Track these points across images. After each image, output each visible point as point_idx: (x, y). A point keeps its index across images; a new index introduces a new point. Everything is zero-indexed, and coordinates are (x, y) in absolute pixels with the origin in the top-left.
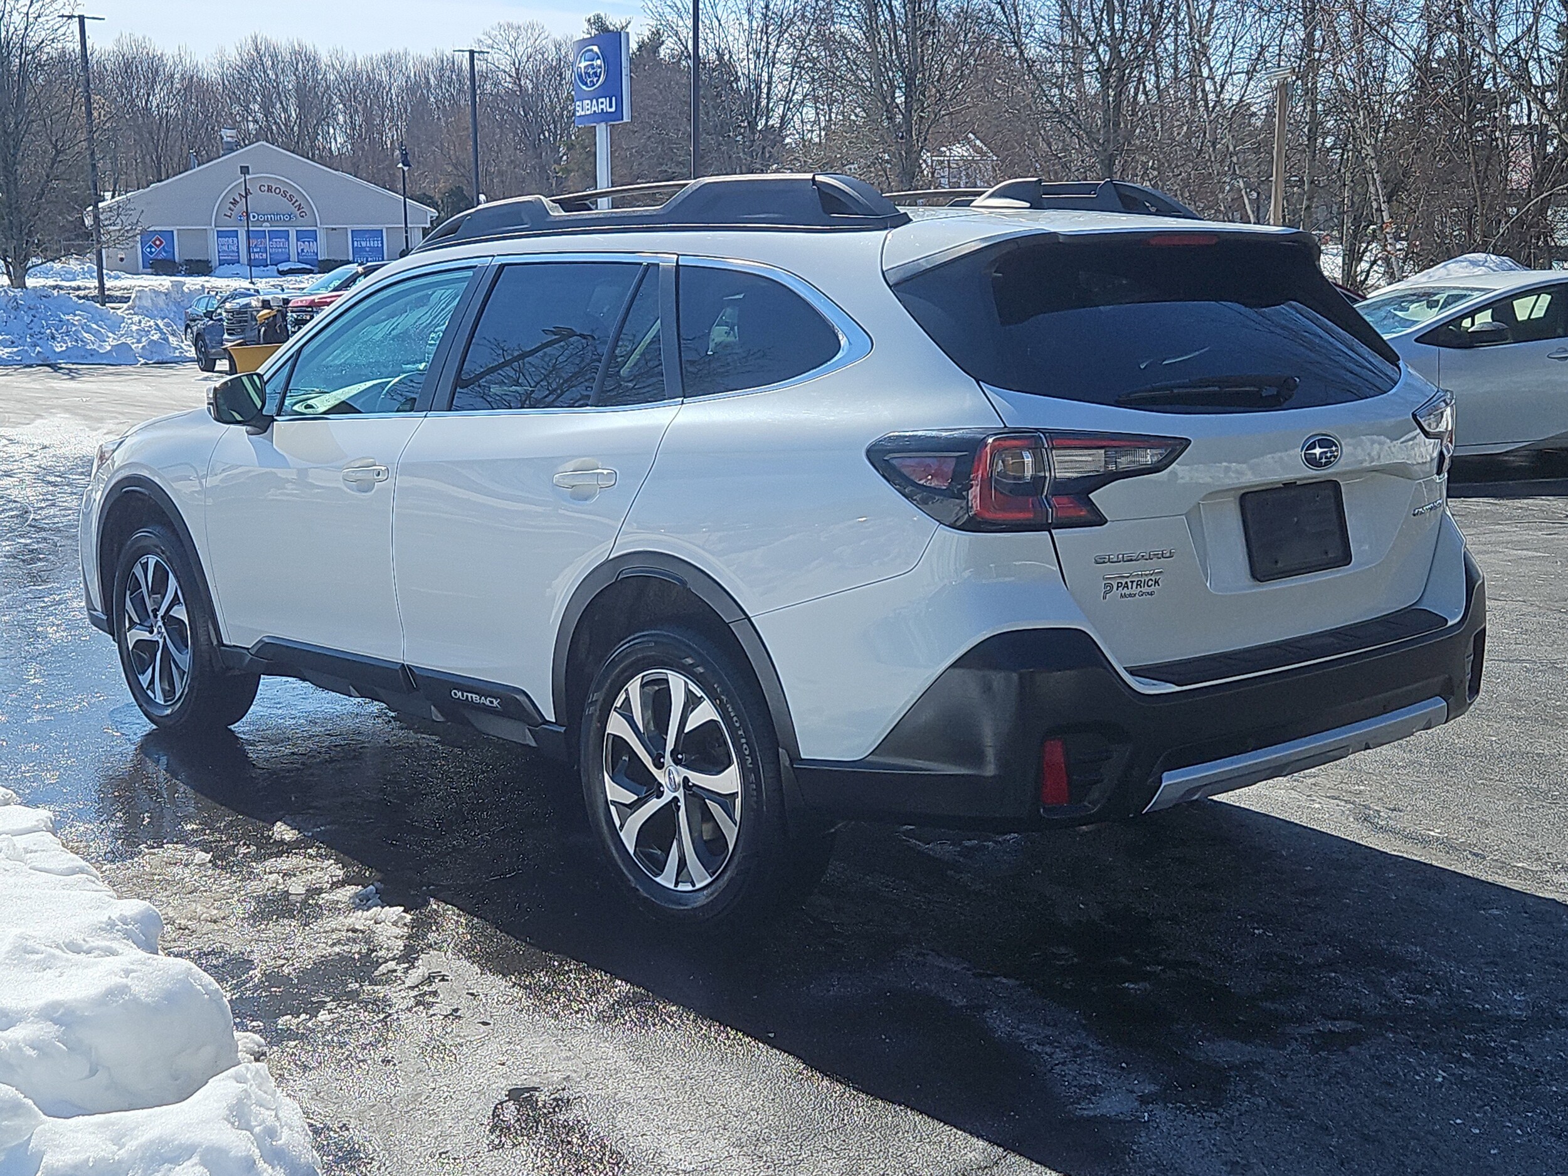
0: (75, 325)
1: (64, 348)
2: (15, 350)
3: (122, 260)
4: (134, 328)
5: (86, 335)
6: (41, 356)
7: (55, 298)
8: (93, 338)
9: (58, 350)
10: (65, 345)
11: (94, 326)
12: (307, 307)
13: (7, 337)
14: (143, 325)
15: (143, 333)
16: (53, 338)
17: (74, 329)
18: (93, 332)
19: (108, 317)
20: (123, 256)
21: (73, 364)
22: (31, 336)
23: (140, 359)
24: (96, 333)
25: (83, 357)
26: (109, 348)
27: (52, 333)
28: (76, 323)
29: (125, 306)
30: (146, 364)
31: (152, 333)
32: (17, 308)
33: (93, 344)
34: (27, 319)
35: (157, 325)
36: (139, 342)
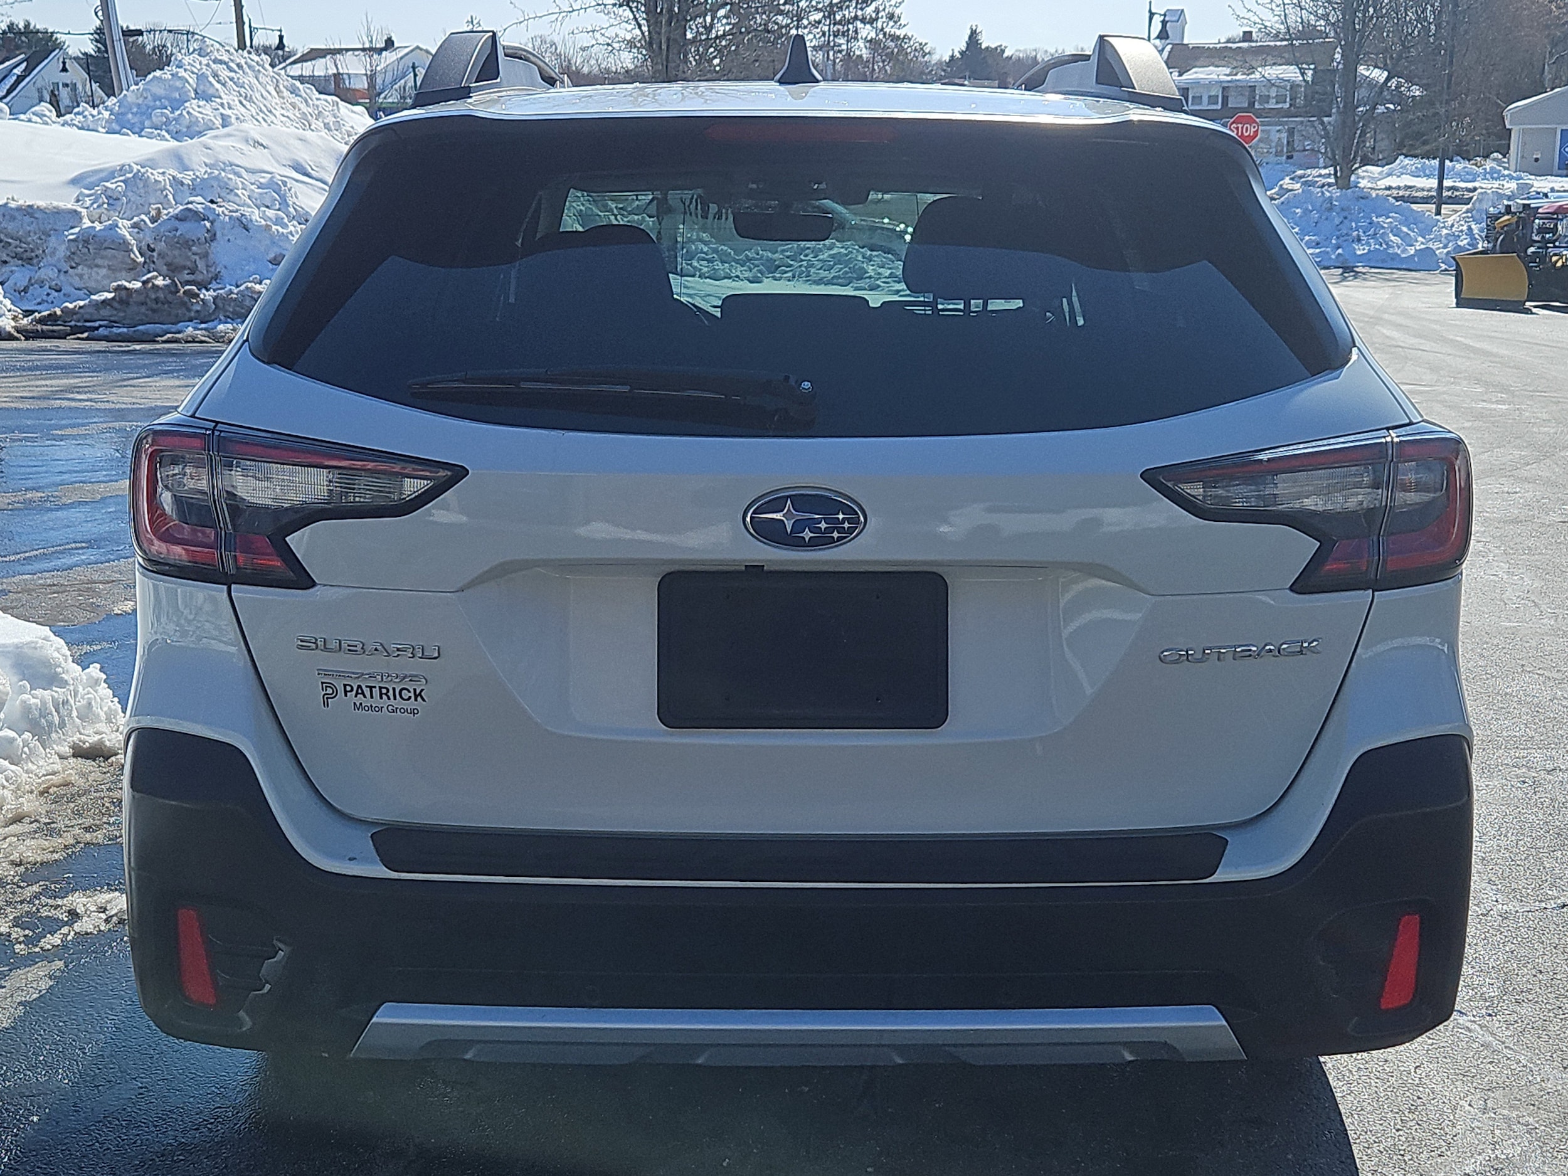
0: (1383, 228)
1: (1366, 251)
2: (1318, 251)
3: (1537, 160)
4: (1445, 231)
5: (1393, 238)
6: (1341, 259)
7: (1373, 199)
8: (1400, 242)
9: (1359, 253)
10: (1367, 248)
11: (1405, 229)
12: (1553, 213)
13: (1313, 238)
14: (1454, 229)
15: (1452, 238)
16: (1359, 240)
17: (1381, 231)
18: (1402, 235)
19: (1423, 220)
20: (1539, 156)
21: (1371, 267)
22: (1338, 238)
23: (1442, 265)
24: (1405, 237)
25: (1383, 261)
26: (1412, 252)
27: (1359, 236)
28: (1386, 225)
29: (1465, 208)
30: (1446, 270)
31: (1462, 238)
32: (1331, 208)
33: (1399, 247)
34: (1337, 221)
35: (1470, 228)
36: (1445, 247)
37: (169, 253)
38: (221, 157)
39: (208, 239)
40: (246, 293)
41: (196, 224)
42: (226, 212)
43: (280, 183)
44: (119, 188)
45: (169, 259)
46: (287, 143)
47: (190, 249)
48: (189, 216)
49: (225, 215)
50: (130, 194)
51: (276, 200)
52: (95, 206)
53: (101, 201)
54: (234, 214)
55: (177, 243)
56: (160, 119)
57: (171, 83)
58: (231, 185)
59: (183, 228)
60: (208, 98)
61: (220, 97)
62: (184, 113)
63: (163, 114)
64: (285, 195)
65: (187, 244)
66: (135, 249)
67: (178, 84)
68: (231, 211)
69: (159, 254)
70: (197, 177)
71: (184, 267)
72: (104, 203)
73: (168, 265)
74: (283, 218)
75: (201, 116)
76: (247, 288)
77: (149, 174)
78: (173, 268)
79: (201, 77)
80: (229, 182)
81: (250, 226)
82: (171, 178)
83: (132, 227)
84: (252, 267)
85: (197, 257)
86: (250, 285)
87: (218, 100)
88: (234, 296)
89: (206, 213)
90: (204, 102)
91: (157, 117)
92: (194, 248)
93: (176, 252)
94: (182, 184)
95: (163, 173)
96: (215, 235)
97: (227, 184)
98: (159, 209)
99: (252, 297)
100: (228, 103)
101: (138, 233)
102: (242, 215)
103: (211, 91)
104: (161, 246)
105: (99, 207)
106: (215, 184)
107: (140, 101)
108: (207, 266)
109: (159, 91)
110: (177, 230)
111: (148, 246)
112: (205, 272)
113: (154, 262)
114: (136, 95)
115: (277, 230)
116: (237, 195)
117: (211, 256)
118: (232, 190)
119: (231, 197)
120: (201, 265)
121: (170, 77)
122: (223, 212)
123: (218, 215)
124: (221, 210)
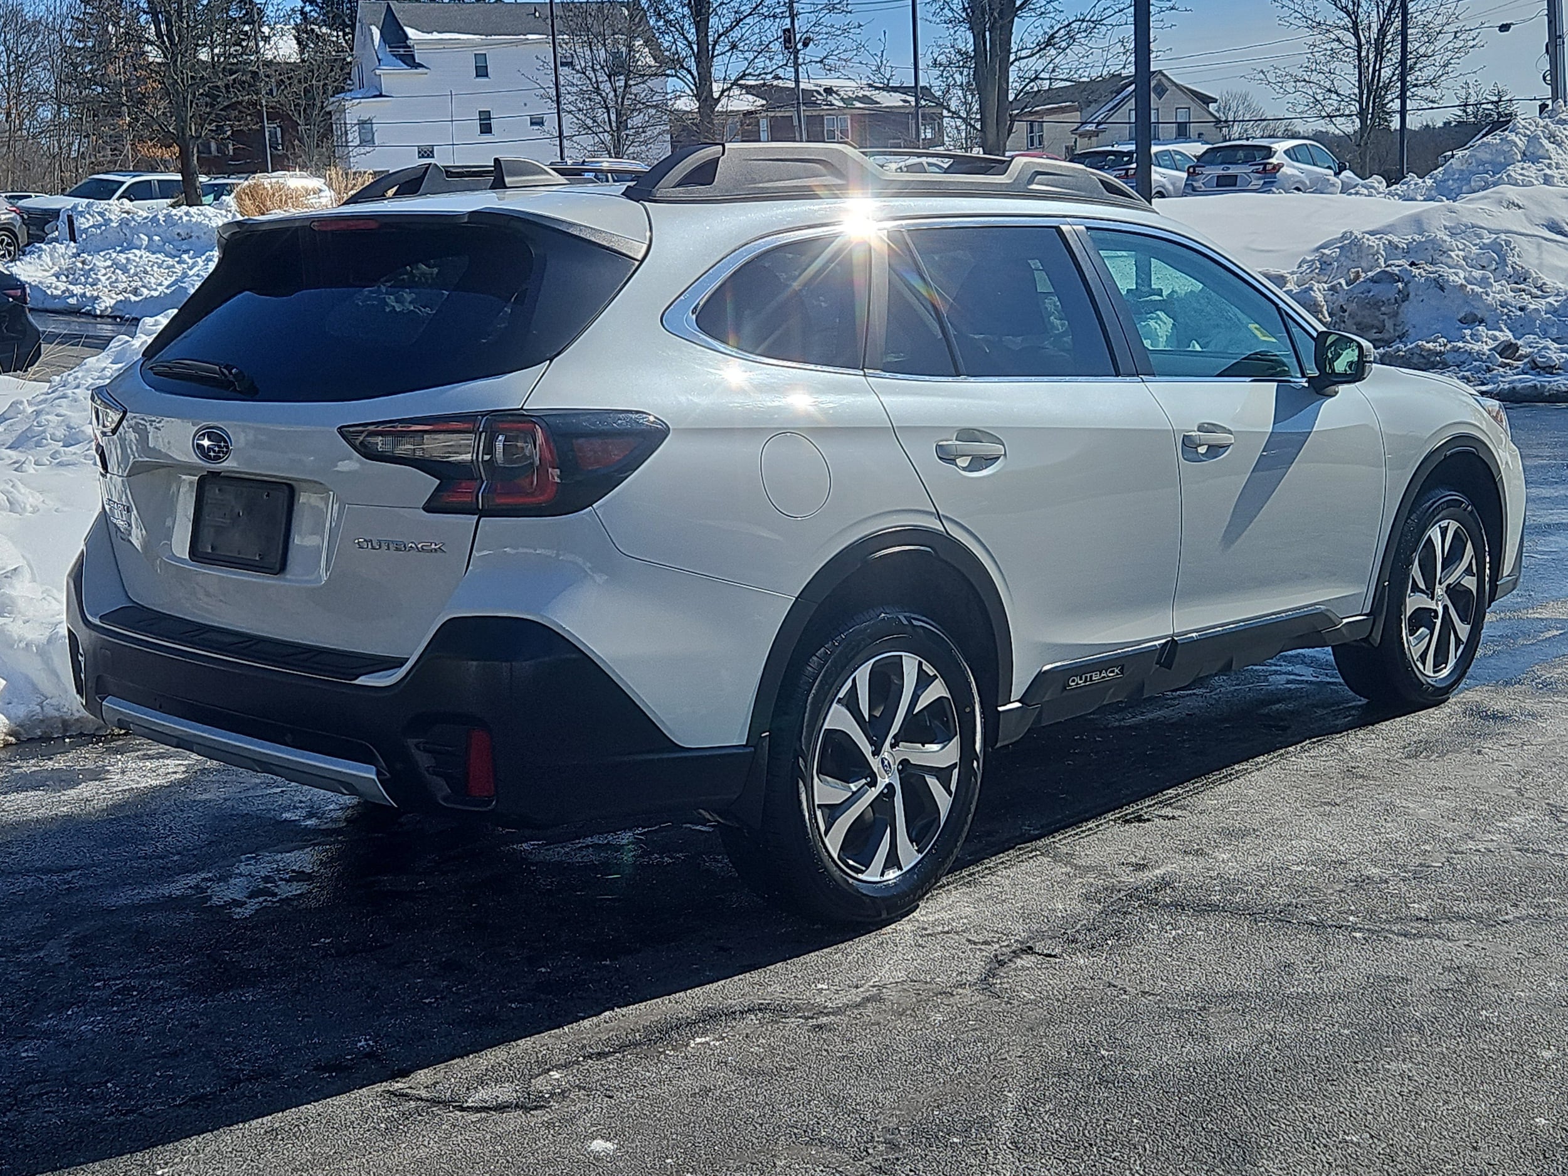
37: (1359, 313)
38: (1464, 220)
39: (1399, 300)
40: (1415, 350)
41: (1389, 286)
42: (1424, 274)
43: (1503, 243)
44: (1334, 254)
45: (1358, 319)
46: (1548, 203)
47: (1380, 310)
48: (1388, 277)
49: (1422, 277)
50: (1342, 259)
51: (1495, 260)
52: (1308, 271)
53: (1314, 267)
54: (1432, 275)
55: (1368, 303)
56: (1478, 183)
57: (1499, 147)
58: (1445, 247)
59: (1376, 289)
60: (1535, 159)
61: (1550, 158)
62: (1504, 176)
63: (1482, 179)
64: (1505, 255)
65: (1376, 304)
66: (1325, 310)
67: (1506, 148)
68: (1430, 273)
69: (1350, 315)
70: (1414, 240)
71: (1373, 327)
72: (1317, 268)
73: (1358, 324)
74: (1490, 278)
75: (1521, 177)
76: (1417, 346)
77: (1365, 240)
78: (1362, 326)
79: (1533, 139)
80: (1444, 245)
81: (1446, 286)
82: (1387, 242)
83: (1329, 290)
84: (1438, 327)
85: (1385, 317)
86: (1420, 343)
87: (1547, 161)
88: (1401, 353)
89: (1402, 275)
90: (1530, 164)
91: (1475, 181)
92: (1383, 309)
93: (1366, 312)
94: (1397, 247)
95: (1381, 238)
96: (1408, 295)
97: (1441, 246)
98: (1358, 272)
99: (1420, 355)
100: (1556, 163)
101: (1333, 295)
102: (1440, 276)
103: (1541, 152)
104: (1351, 307)
105: (1311, 271)
106: (1429, 246)
107: (1464, 167)
108: (1395, 325)
109: (1485, 156)
110: (1369, 292)
111: (1342, 306)
112: (1392, 331)
113: (1344, 322)
114: (1461, 161)
115: (1473, 290)
116: (1450, 257)
117: (1401, 315)
118: (1444, 252)
119: (1444, 259)
120: (1389, 324)
121: (1498, 141)
122: (1419, 274)
123: (1415, 276)
124: (1418, 271)
